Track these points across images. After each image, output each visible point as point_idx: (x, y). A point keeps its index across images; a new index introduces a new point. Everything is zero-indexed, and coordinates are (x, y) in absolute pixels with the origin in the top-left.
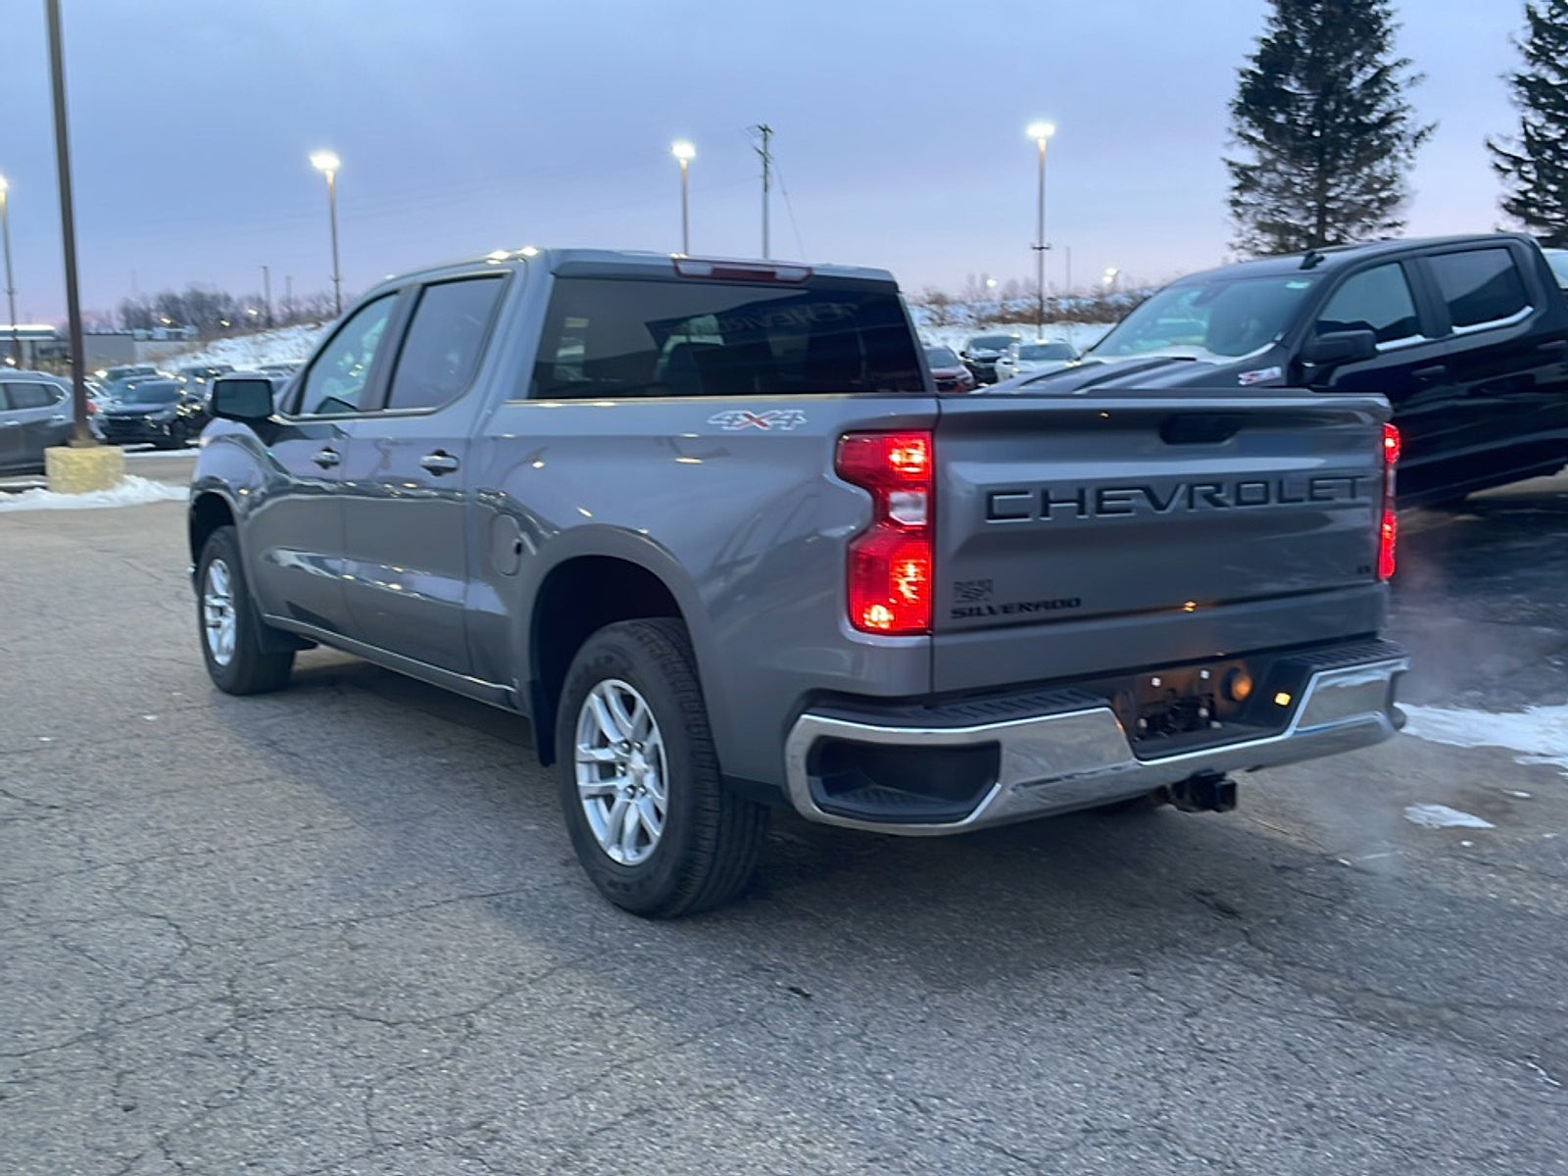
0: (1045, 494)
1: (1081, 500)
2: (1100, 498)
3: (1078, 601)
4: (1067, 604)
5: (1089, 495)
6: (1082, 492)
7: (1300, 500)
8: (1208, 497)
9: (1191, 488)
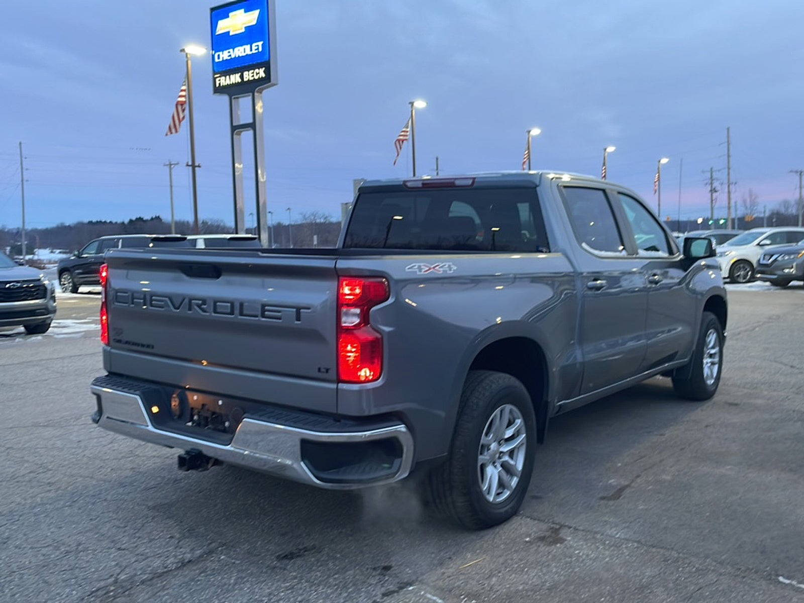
0: (133, 295)
1: (144, 299)
2: (151, 300)
3: (153, 347)
4: (148, 346)
5: (148, 298)
6: (145, 296)
7: (256, 316)
8: (199, 306)
9: (190, 300)
